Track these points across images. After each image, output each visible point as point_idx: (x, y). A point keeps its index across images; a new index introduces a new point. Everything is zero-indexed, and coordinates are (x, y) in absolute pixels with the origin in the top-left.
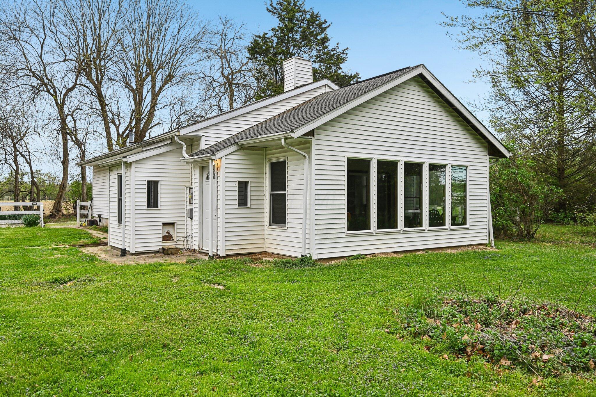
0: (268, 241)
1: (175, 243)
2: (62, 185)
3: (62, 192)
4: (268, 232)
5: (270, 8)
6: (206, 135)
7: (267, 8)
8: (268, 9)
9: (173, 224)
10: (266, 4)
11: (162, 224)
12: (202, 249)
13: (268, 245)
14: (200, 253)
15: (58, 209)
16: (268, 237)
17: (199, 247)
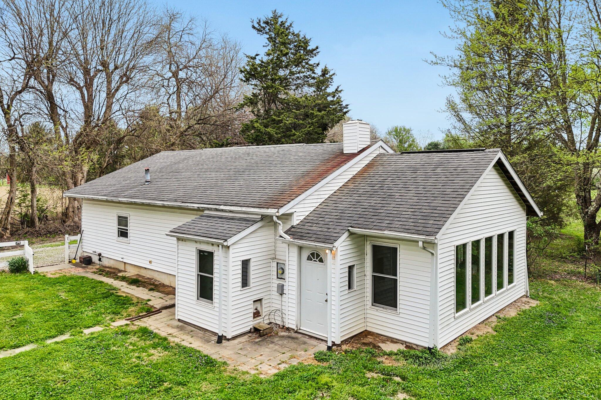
0: (368, 320)
1: (262, 320)
2: (10, 199)
3: (10, 208)
4: (368, 311)
5: (256, 26)
6: (297, 210)
7: (253, 25)
8: (254, 27)
9: (260, 300)
10: (252, 22)
11: (253, 303)
12: (300, 329)
13: (368, 324)
14: (296, 332)
15: (5, 227)
16: (368, 316)
17: (297, 327)
